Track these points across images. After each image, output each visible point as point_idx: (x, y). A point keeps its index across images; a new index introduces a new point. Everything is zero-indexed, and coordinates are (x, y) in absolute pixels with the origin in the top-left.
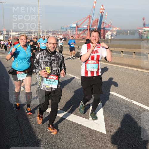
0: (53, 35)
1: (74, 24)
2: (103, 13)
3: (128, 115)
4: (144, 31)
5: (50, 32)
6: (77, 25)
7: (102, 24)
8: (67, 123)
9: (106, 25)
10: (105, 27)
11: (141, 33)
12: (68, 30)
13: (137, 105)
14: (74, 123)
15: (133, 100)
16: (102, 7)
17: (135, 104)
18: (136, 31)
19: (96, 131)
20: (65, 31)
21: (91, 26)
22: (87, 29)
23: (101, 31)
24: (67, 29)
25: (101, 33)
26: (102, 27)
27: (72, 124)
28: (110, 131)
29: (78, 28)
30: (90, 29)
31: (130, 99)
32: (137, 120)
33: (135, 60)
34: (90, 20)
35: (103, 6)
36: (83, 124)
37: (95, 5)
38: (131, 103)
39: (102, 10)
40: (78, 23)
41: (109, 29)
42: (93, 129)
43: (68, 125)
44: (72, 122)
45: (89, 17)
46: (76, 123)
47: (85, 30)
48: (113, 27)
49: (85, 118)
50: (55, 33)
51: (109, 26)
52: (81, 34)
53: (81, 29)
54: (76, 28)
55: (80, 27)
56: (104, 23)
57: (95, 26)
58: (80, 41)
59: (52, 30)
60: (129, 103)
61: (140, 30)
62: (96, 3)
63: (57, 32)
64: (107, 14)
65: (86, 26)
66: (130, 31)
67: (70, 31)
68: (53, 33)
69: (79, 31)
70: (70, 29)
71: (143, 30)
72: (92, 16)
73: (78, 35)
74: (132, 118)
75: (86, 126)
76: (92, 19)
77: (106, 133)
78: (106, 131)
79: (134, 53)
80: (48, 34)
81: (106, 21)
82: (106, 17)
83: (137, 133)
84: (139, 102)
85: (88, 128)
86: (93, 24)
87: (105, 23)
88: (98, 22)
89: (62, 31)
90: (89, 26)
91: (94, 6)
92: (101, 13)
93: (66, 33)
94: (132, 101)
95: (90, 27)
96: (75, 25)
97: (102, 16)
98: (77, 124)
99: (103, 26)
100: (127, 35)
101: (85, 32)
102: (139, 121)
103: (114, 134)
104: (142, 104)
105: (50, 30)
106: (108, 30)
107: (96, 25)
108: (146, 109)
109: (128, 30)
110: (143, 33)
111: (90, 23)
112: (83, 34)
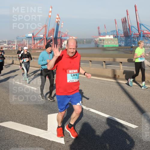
0: (8, 45)
1: (30, 33)
2: (59, 22)
3: (86, 123)
4: (100, 40)
5: (5, 42)
6: (33, 34)
7: (59, 33)
8: (25, 136)
9: (62, 35)
10: (62, 37)
11: (97, 41)
12: (24, 40)
13: (94, 113)
14: (32, 135)
15: (91, 108)
16: (57, 17)
17: (92, 112)
18: (92, 40)
19: (54, 142)
20: (21, 41)
21: (47, 35)
22: (43, 38)
23: (58, 40)
24: (22, 39)
25: (58, 42)
26: (58, 37)
27: (30, 137)
28: (68, 141)
29: (34, 38)
30: (46, 39)
31: (88, 107)
32: (95, 128)
33: (91, 68)
34: (46, 30)
35: (58, 15)
36: (41, 136)
37: (50, 14)
38: (88, 111)
39: (58, 19)
40: (34, 32)
41: (65, 38)
42: (51, 140)
43: (25, 138)
44: (30, 135)
45: (46, 26)
46: (33, 135)
47: (41, 40)
48: (70, 36)
49: (43, 129)
50: (10, 43)
51: (66, 36)
52: (37, 44)
53: (37, 39)
54: (32, 38)
55: (36, 36)
56: (60, 32)
57: (51, 35)
58: (37, 51)
59: (7, 41)
60: (87, 111)
61: (95, 39)
62: (51, 12)
63: (13, 42)
64: (62, 24)
65: (42, 36)
66: (86, 39)
67: (26, 41)
68: (8, 43)
69: (35, 41)
70: (26, 39)
71: (98, 39)
72: (48, 25)
73: (34, 45)
74: (90, 126)
75: (44, 138)
76: (48, 29)
77: (64, 144)
78: (65, 141)
79: (90, 62)
80: (2, 44)
81: (62, 30)
82: (62, 26)
83: (94, 141)
84: (96, 110)
85: (46, 139)
86: (49, 33)
87: (62, 33)
88: (54, 31)
89: (17, 41)
90: (45, 36)
91: (49, 16)
92: (57, 22)
93: (22, 43)
94: (89, 109)
95: (47, 37)
96: (31, 35)
97: (58, 25)
98: (35, 136)
99: (60, 35)
100: (84, 43)
101: (41, 42)
102: (96, 128)
103: (73, 143)
104: (99, 111)
105: (4, 41)
106: (65, 40)
107: (53, 35)
108: (103, 116)
109: (84, 39)
110: (99, 42)
111: (46, 32)
112: (39, 43)
